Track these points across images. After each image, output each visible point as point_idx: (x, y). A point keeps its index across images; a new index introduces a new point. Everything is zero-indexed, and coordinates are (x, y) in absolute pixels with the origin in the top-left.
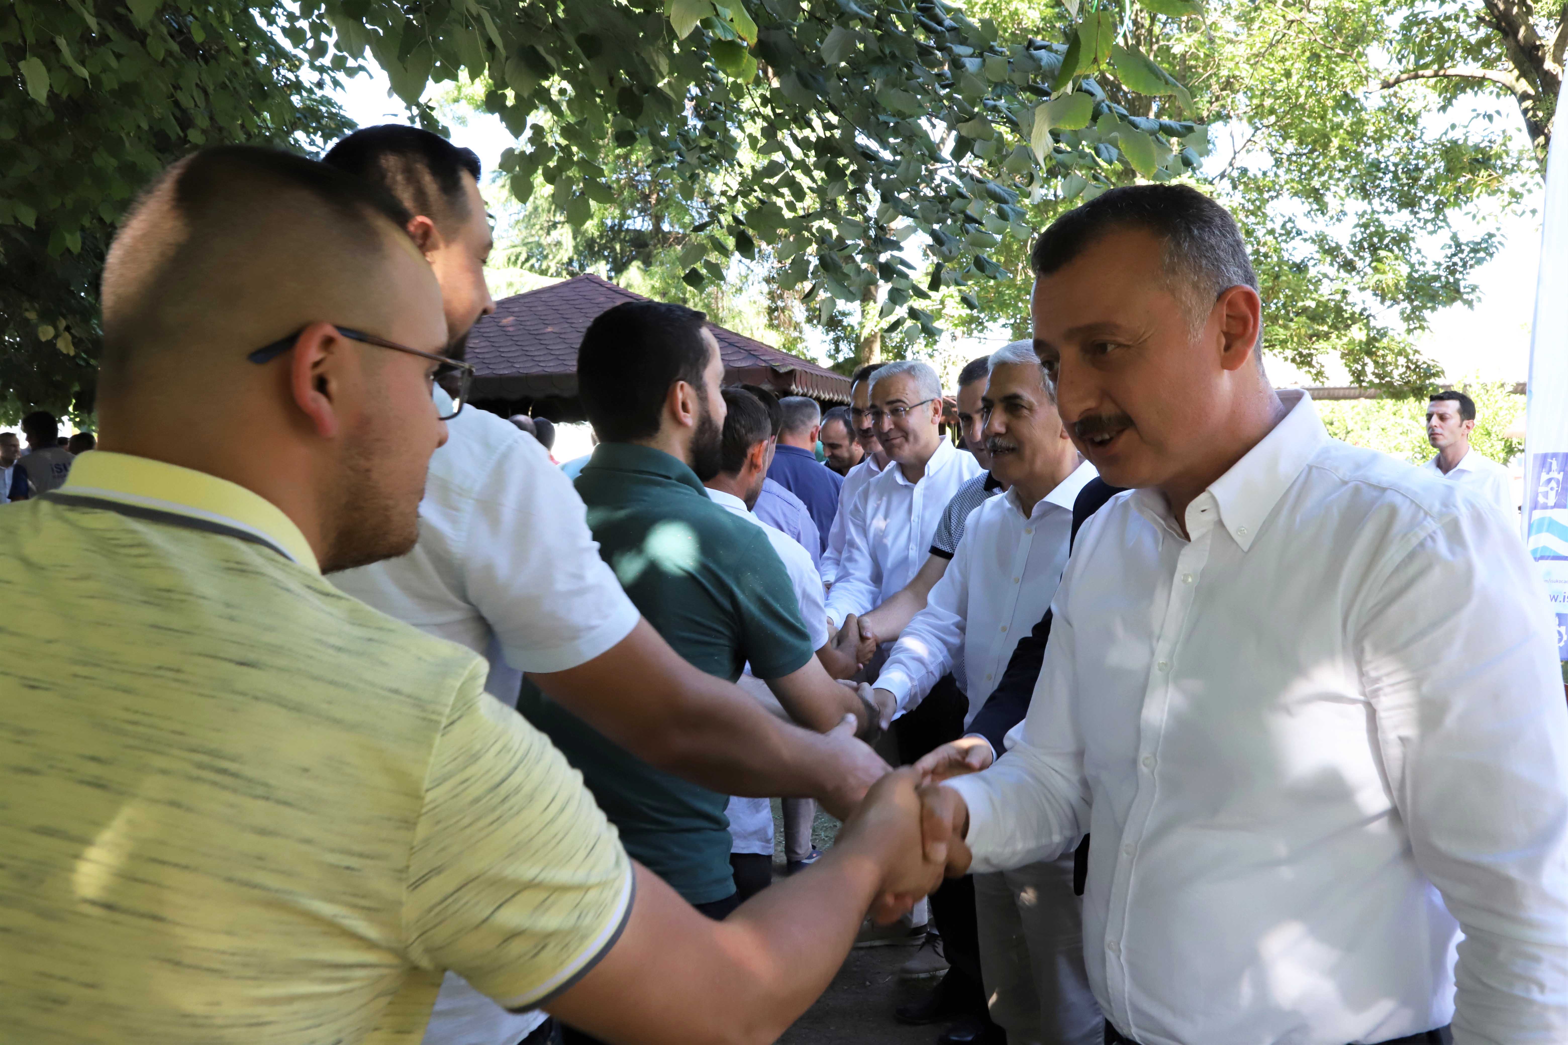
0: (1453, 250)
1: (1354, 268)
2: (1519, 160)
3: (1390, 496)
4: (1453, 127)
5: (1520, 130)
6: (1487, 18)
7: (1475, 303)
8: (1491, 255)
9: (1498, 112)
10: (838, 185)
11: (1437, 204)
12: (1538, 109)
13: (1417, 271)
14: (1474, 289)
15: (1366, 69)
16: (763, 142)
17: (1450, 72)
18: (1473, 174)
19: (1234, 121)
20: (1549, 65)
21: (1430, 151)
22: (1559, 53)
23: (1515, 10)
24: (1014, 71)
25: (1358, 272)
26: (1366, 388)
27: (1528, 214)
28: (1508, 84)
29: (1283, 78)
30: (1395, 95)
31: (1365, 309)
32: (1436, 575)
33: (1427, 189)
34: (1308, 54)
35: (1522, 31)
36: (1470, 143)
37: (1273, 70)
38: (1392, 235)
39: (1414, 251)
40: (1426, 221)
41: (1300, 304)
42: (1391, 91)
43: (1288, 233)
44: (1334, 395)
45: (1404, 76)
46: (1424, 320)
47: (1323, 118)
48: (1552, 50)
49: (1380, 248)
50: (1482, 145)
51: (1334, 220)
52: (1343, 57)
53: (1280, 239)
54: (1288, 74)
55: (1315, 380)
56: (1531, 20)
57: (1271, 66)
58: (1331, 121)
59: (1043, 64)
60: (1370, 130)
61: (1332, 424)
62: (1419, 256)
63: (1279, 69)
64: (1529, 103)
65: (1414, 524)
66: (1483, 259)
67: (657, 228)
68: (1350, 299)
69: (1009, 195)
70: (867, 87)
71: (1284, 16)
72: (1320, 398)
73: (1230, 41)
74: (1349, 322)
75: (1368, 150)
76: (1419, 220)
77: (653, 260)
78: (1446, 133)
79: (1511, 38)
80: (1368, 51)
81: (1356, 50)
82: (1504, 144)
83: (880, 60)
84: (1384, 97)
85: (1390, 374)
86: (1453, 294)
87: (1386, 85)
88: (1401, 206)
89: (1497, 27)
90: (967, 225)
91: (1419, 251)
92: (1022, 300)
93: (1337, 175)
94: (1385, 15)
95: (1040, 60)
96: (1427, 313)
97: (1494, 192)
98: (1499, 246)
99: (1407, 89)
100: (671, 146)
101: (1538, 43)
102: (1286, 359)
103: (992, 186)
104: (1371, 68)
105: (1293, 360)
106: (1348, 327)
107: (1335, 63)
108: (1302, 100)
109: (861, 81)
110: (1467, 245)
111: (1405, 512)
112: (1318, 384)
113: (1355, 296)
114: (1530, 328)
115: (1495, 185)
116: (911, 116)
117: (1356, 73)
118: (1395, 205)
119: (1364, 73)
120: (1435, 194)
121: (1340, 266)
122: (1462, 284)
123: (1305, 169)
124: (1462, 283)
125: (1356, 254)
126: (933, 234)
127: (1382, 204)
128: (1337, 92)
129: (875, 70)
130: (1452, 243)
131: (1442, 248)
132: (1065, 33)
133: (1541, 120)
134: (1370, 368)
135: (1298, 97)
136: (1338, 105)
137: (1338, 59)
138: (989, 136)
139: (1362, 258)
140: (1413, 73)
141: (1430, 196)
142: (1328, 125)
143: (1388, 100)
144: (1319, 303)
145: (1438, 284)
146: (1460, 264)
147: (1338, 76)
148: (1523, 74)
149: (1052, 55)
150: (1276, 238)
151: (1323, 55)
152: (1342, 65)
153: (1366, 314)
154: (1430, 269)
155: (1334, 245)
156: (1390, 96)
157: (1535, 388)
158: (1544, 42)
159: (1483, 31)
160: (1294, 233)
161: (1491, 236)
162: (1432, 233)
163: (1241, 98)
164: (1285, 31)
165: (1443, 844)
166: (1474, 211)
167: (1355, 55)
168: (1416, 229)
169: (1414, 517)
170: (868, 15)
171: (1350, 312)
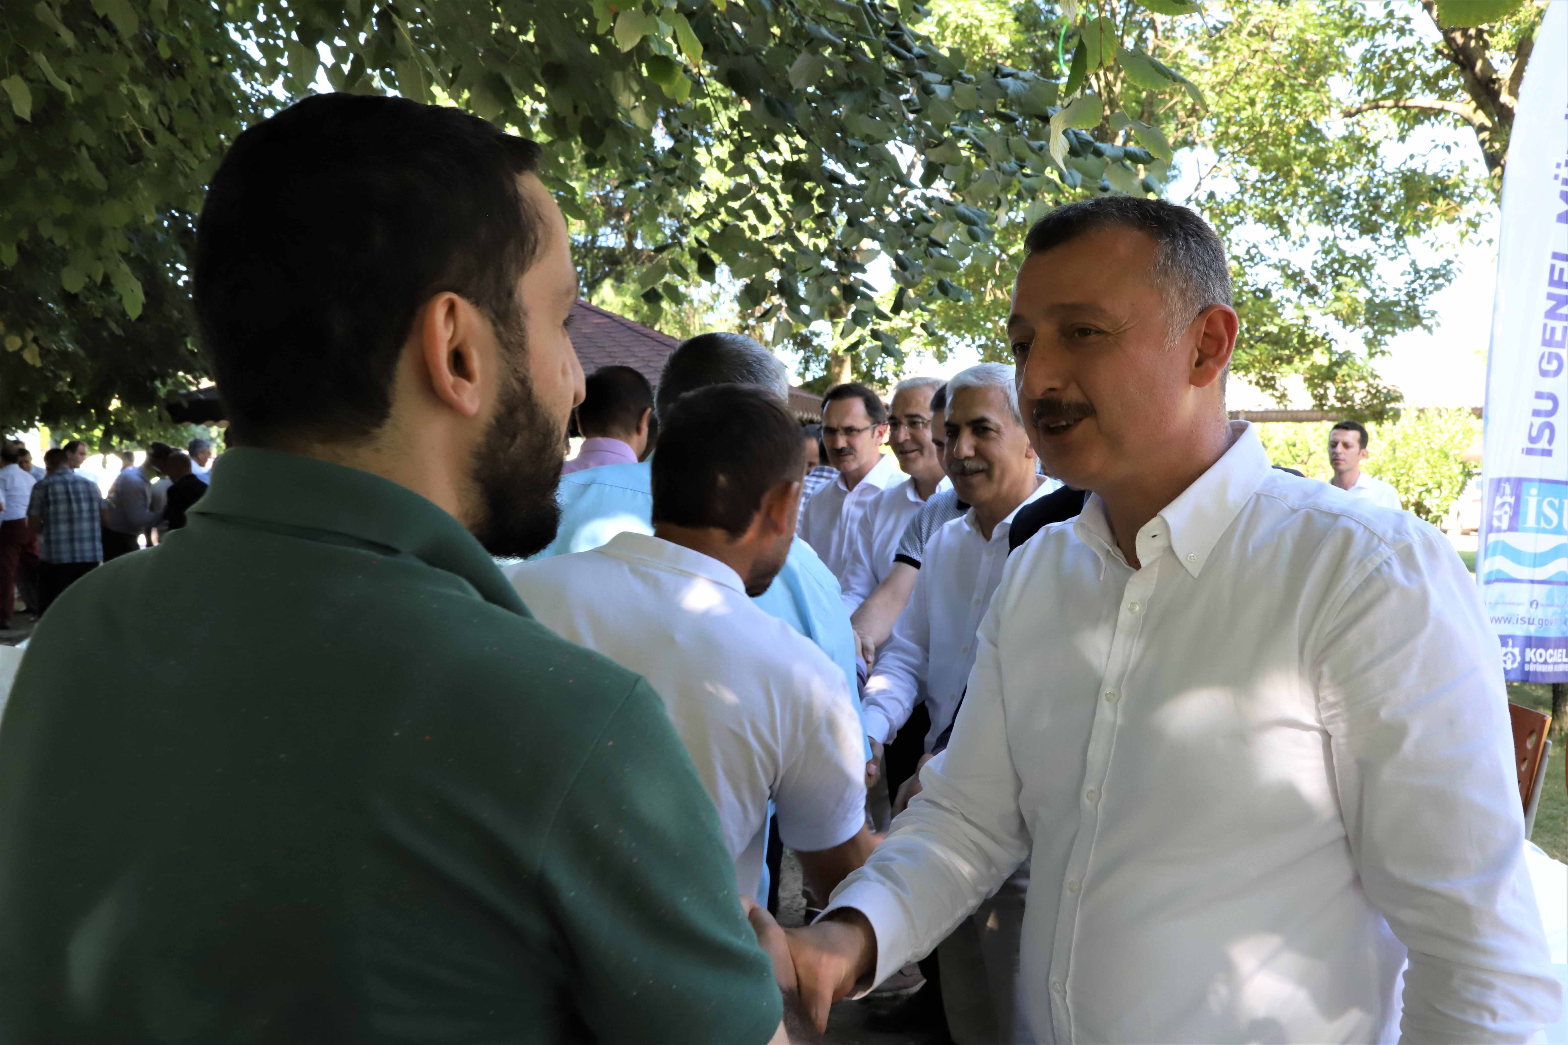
0: (1412, 277)
1: (1316, 293)
2: (1476, 188)
3: (1343, 522)
4: (1412, 157)
5: (1477, 161)
6: (1446, 51)
7: (1434, 328)
8: (1450, 281)
9: (1456, 144)
10: (804, 209)
11: (1397, 231)
12: (1495, 141)
13: (1377, 296)
14: (1433, 314)
15: (1328, 98)
16: (730, 165)
17: (1410, 103)
18: (1431, 202)
19: (1198, 148)
20: (1505, 98)
21: (1390, 179)
22: (1514, 87)
23: (1473, 43)
24: (981, 97)
25: (1321, 298)
26: (1327, 411)
27: (1485, 244)
28: (1465, 115)
29: (1248, 107)
30: (1358, 123)
31: (1327, 334)
32: (1393, 600)
33: (1388, 217)
34: (1272, 82)
35: (1479, 64)
36: (1429, 172)
37: (1237, 98)
38: (1354, 261)
39: (1375, 277)
40: (1387, 248)
41: (1263, 329)
42: (1354, 119)
43: (1252, 259)
44: (1297, 417)
45: (1365, 106)
46: (1385, 344)
47: (1286, 146)
48: (1508, 83)
49: (1341, 274)
50: (1440, 175)
51: (1297, 246)
52: (1306, 87)
53: (1244, 264)
54: (1252, 103)
55: (1278, 403)
56: (1488, 54)
57: (1236, 94)
58: (1294, 148)
59: (1009, 91)
60: (1333, 158)
61: (1294, 445)
62: (1379, 282)
63: (1244, 97)
64: (1485, 135)
65: (1369, 550)
66: (1441, 286)
67: (630, 246)
68: (1312, 323)
69: (979, 217)
70: (835, 112)
71: (1248, 46)
72: (1284, 420)
73: (1196, 69)
74: (1311, 346)
75: (1330, 177)
76: (1380, 246)
77: (625, 278)
78: (1405, 163)
79: (1468, 71)
80: (1330, 81)
81: (1318, 81)
82: (1462, 174)
83: (848, 86)
84: (1348, 126)
85: (1351, 399)
86: (1413, 320)
87: (1349, 115)
88: (1362, 233)
89: (1455, 60)
90: (931, 249)
91: (1380, 277)
92: (991, 321)
93: (1301, 202)
94: (1346, 46)
95: (1007, 88)
96: (1387, 338)
97: (1452, 221)
98: (1456, 272)
99: (1369, 118)
100: (639, 168)
101: (1494, 77)
102: (1250, 382)
103: (961, 208)
104: (1334, 98)
105: (1257, 383)
106: (1310, 351)
107: (1298, 92)
108: (1266, 128)
109: (831, 105)
110: (1425, 271)
111: (1360, 537)
112: (1282, 407)
113: (1316, 321)
114: (1486, 354)
115: (1453, 213)
116: (879, 141)
117: (1318, 102)
118: (1357, 232)
119: (1326, 102)
120: (1395, 221)
121: (1303, 292)
122: (1421, 309)
123: (1268, 195)
125: (1319, 279)
126: (897, 259)
127: (1344, 231)
128: (1300, 121)
129: (843, 96)
130: (1411, 270)
131: (1402, 274)
132: (1034, 59)
133: (1497, 151)
134: (1332, 392)
135: (1262, 125)
136: (1300, 133)
137: (1301, 88)
138: (956, 160)
139: (1324, 283)
140: (1373, 104)
141: (1390, 223)
142: (1292, 152)
143: (1351, 129)
144: (1281, 328)
145: (1399, 309)
146: (1420, 290)
147: (1301, 105)
148: (1480, 106)
149: (1019, 83)
150: (1240, 263)
151: (1287, 83)
152: (1304, 95)
153: (1328, 338)
154: (1391, 296)
155: (1297, 270)
156: (1353, 124)
157: (1491, 413)
158: (1500, 75)
159: (1442, 63)
160: (1258, 259)
161: (1449, 262)
162: (1392, 259)
163: (1206, 124)
164: (1249, 60)
165: (1397, 870)
166: (1432, 240)
167: (1317, 85)
168: (1375, 256)
169: (1368, 543)
170: (838, 41)
171: (1312, 336)
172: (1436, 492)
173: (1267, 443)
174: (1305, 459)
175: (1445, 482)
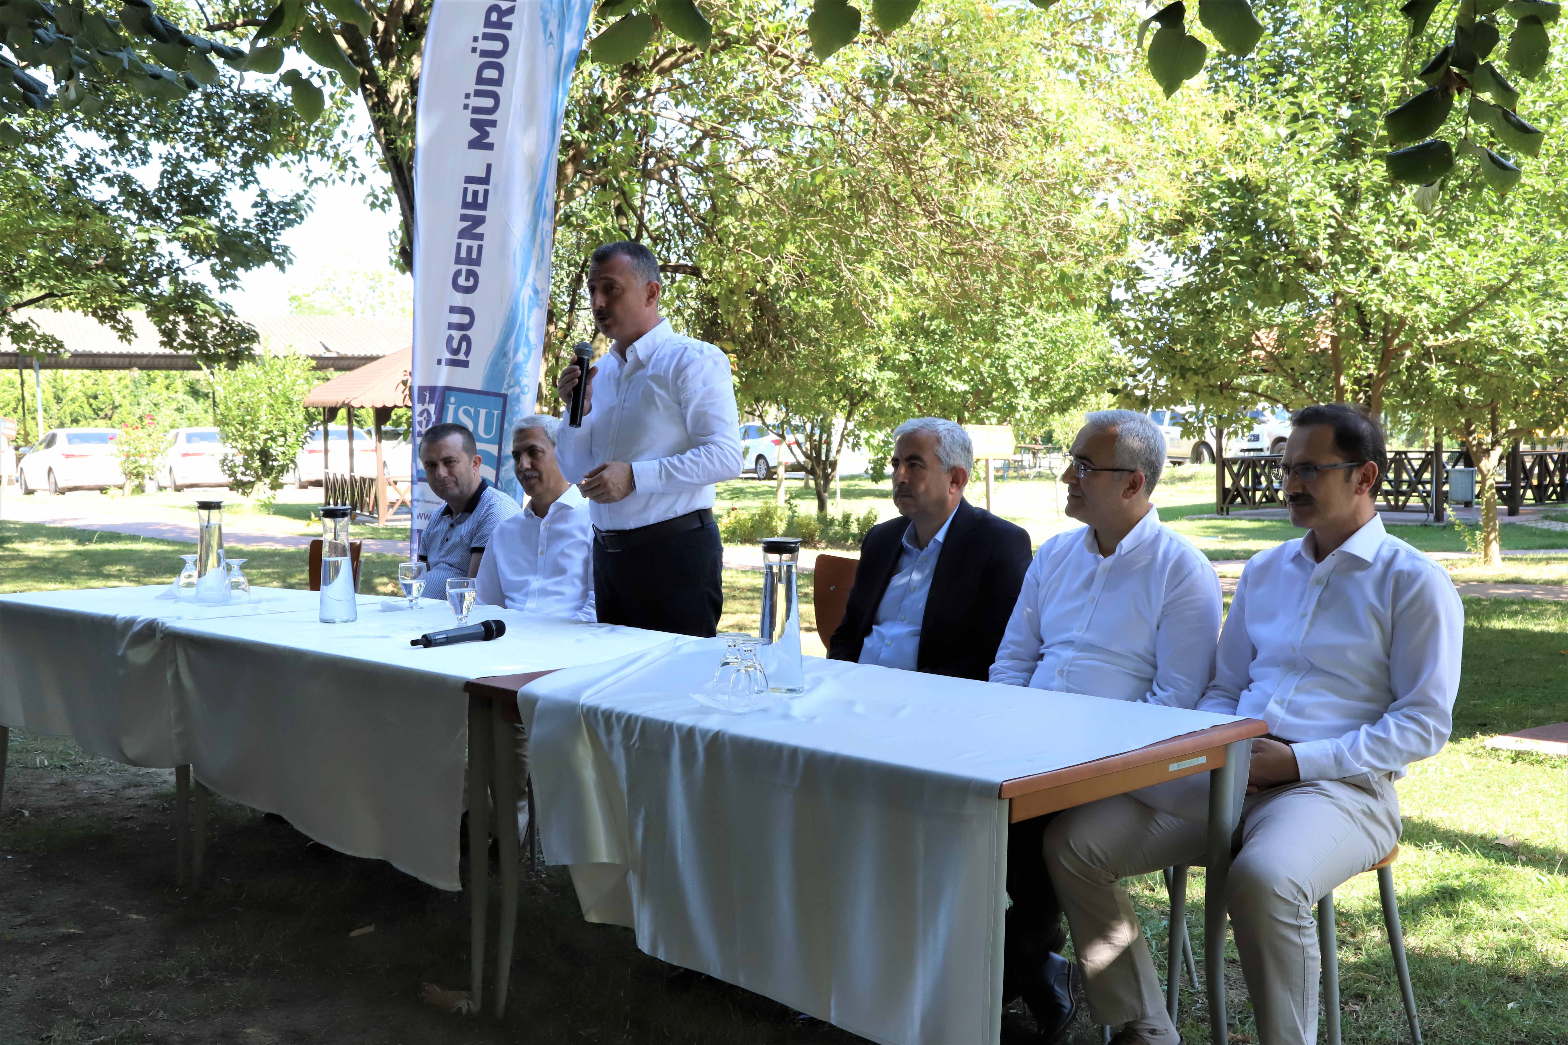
0: (263, 209)
1: (160, 216)
7: (286, 265)
8: (301, 217)
11: (244, 157)
13: (227, 226)
14: (285, 249)
25: (165, 221)
31: (173, 262)
33: (234, 140)
38: (200, 185)
39: (223, 204)
40: (234, 174)
43: (86, 169)
46: (236, 278)
51: (138, 161)
62: (228, 210)
66: (294, 221)
68: (157, 249)
74: (156, 274)
76: (227, 172)
86: (264, 254)
88: (207, 155)
91: (228, 205)
96: (240, 272)
98: (308, 209)
102: (86, 312)
110: (276, 204)
113: (163, 247)
118: (201, 152)
120: (242, 146)
121: (145, 212)
124: (273, 243)
125: (163, 201)
127: (186, 149)
130: (262, 201)
131: (253, 205)
139: (169, 206)
141: (236, 147)
145: (249, 242)
146: (271, 223)
153: (174, 267)
154: (241, 225)
155: (139, 189)
160: (93, 170)
161: (299, 198)
162: (241, 187)
168: (224, 181)
171: (156, 265)
172: (281, 440)
173: (61, 394)
174: (109, 413)
175: (290, 429)
